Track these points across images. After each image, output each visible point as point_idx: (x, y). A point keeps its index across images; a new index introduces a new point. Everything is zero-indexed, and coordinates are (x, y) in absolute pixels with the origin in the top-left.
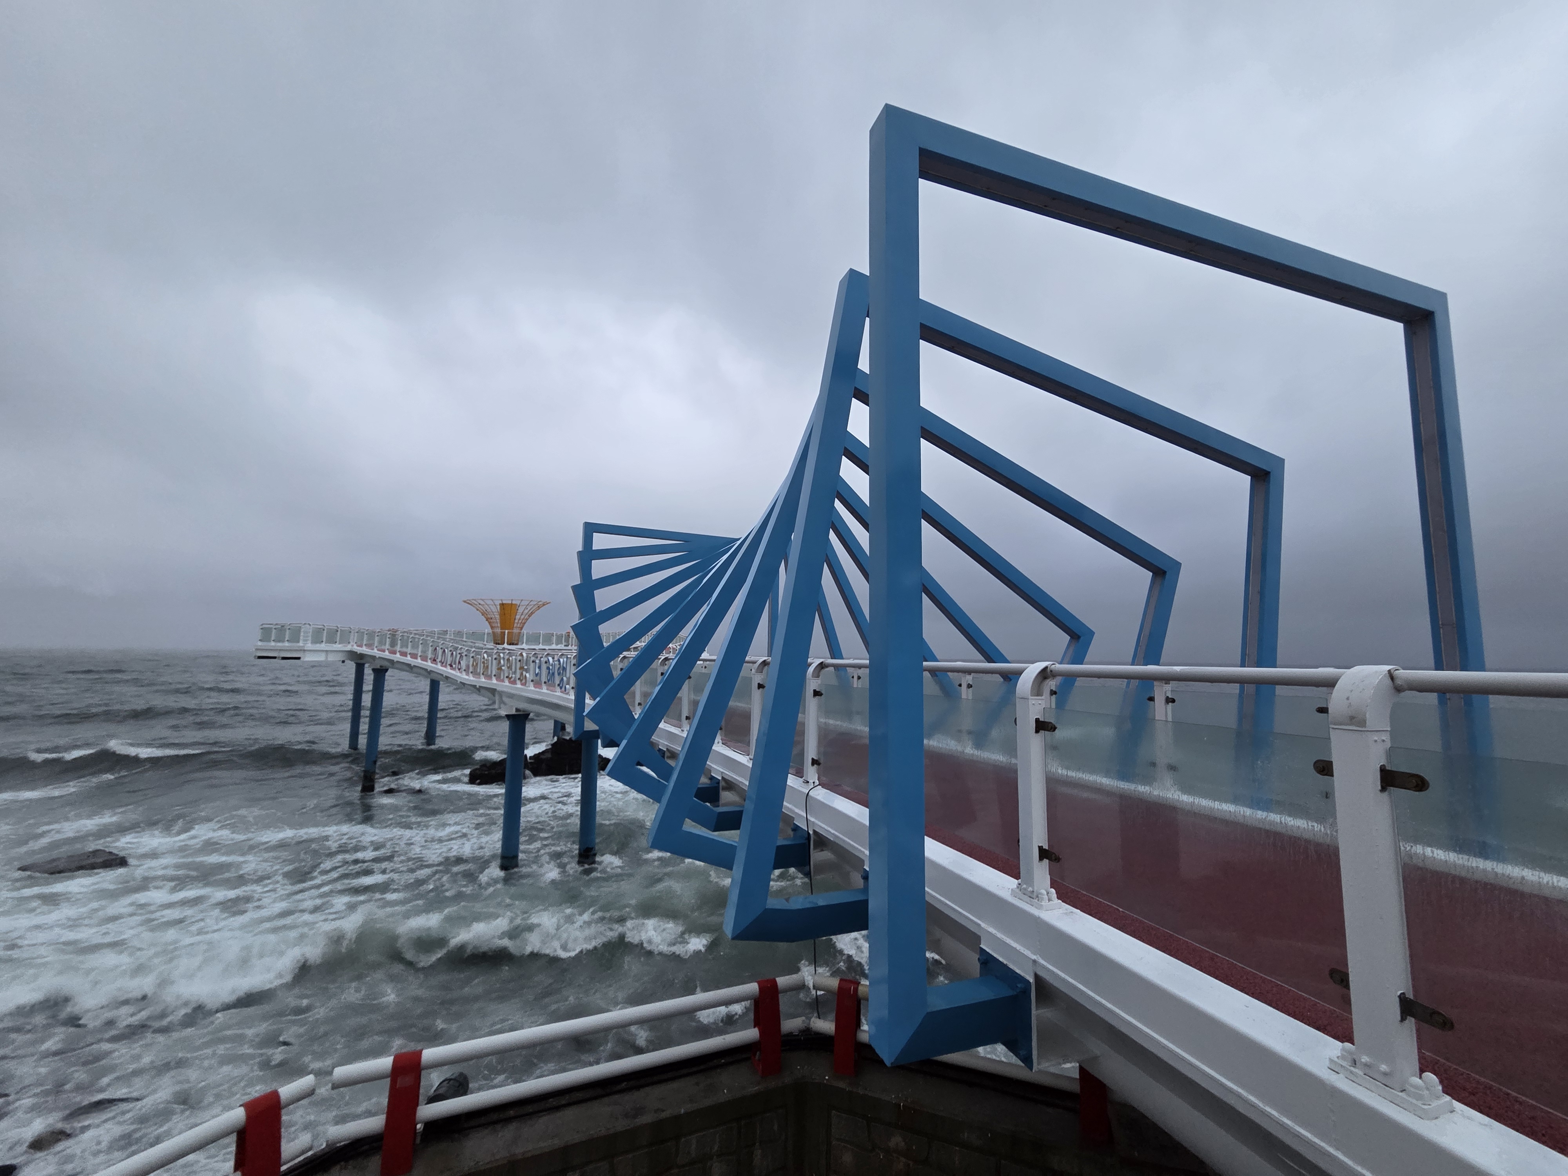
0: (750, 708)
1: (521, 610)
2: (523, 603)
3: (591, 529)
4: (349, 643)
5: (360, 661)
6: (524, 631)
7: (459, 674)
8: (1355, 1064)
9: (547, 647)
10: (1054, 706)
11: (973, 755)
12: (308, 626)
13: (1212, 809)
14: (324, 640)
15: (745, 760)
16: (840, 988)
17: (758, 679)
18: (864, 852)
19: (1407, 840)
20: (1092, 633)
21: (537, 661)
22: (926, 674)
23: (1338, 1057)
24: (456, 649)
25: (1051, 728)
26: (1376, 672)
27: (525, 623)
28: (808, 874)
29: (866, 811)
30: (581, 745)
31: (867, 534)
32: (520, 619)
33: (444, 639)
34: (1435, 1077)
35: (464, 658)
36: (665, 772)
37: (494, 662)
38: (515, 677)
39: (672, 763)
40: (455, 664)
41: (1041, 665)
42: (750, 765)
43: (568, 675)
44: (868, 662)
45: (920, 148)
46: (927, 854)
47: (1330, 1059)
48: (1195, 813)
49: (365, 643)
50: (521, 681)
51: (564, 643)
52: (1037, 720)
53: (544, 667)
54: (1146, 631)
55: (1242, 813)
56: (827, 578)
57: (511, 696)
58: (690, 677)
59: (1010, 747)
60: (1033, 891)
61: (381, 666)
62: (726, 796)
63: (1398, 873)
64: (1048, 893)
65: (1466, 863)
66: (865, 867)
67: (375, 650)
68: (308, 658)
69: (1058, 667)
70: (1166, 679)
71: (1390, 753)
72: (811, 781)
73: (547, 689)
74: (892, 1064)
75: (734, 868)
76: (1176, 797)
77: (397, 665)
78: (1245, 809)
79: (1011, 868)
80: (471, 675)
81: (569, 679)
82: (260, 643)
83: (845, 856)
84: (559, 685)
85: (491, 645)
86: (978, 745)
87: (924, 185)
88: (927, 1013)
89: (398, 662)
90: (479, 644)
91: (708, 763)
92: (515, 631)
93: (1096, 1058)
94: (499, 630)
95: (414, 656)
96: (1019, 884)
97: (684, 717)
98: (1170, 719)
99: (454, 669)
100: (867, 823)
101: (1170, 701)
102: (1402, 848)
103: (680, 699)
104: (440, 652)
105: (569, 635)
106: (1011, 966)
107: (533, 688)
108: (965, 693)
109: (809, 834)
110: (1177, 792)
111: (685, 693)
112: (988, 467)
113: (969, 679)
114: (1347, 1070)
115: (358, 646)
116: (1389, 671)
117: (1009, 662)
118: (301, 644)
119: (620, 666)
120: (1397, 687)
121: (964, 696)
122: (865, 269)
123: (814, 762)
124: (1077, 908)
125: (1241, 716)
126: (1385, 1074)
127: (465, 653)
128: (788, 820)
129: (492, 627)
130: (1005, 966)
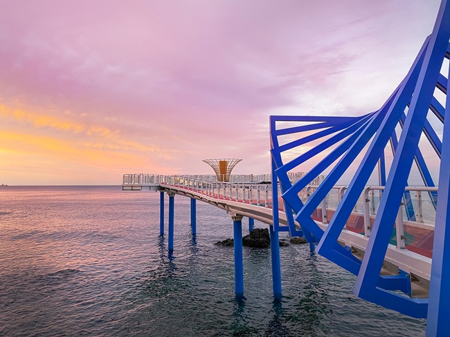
1: (229, 163)
3: (274, 119)
5: (162, 190)
27: (232, 170)
32: (229, 168)
57: (234, 207)
67: (169, 186)
77: (178, 192)
94: (220, 175)
95: (186, 188)
115: (162, 184)
118: (140, 183)
129: (216, 173)
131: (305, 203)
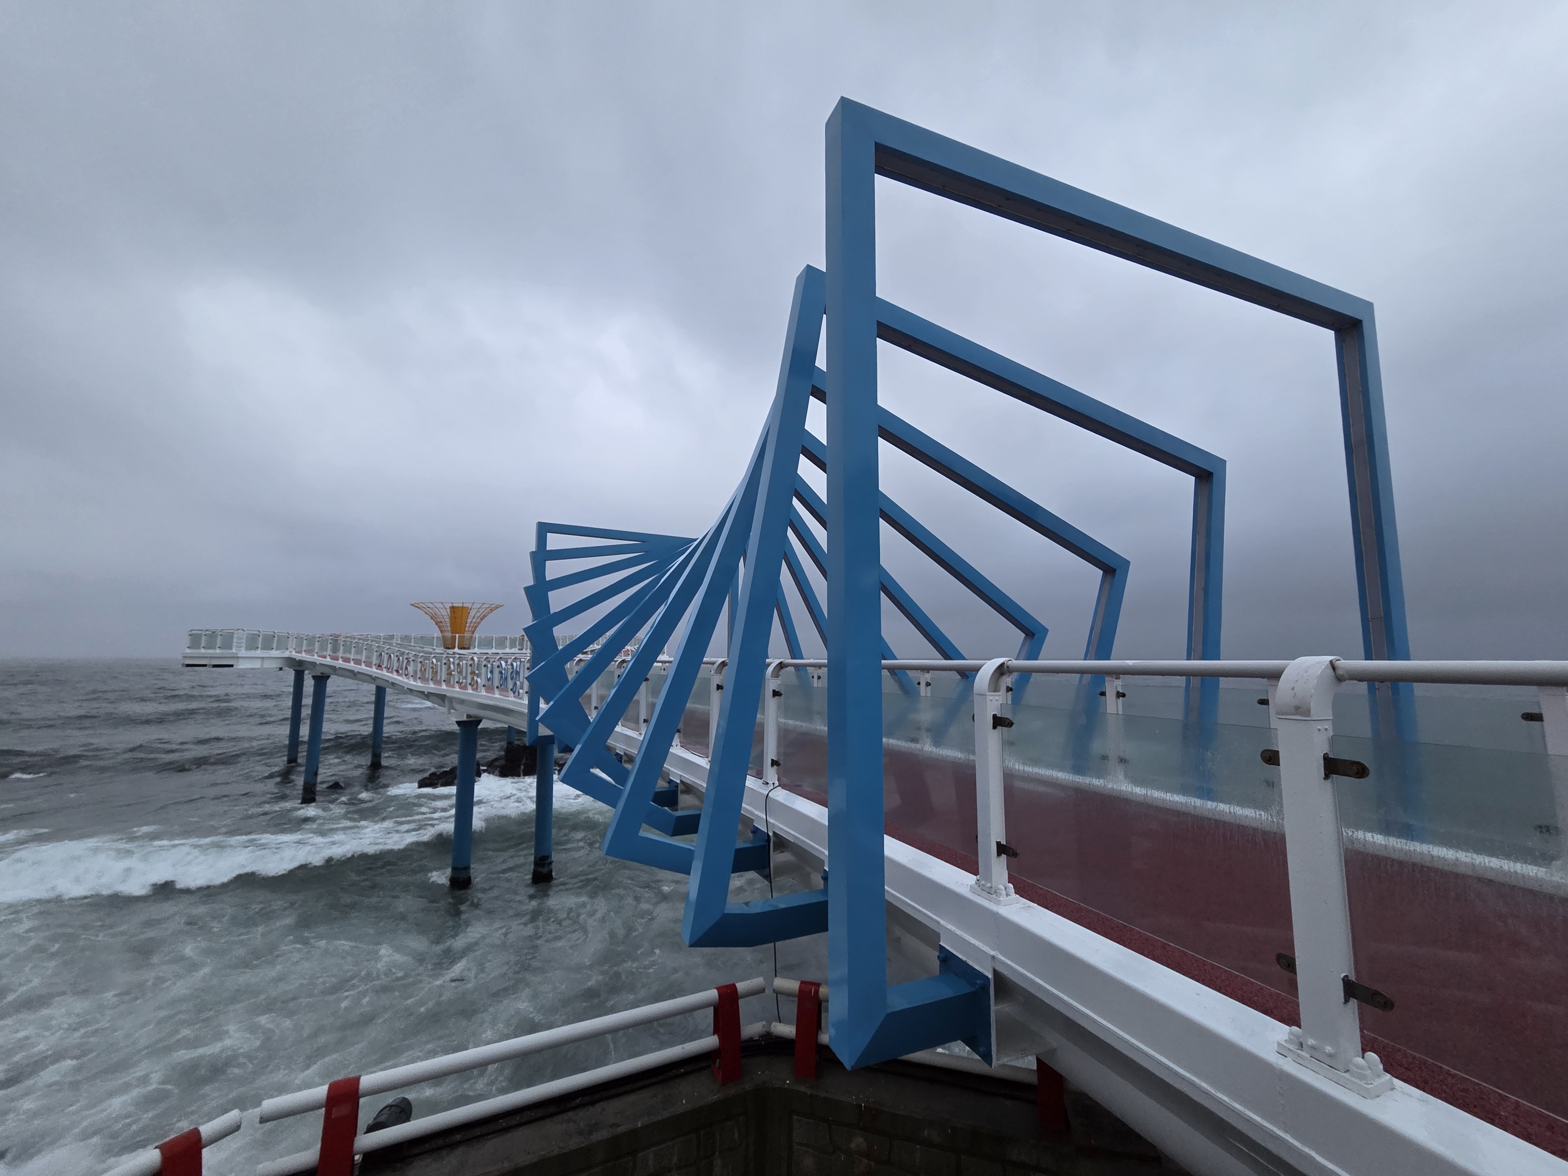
0: (709, 710)
1: (472, 613)
2: (475, 606)
3: (544, 529)
4: (287, 649)
5: (299, 668)
6: (477, 635)
7: (406, 680)
8: (1302, 1047)
9: (500, 651)
10: (1010, 702)
11: (931, 752)
12: (242, 631)
13: (1164, 801)
14: (260, 646)
15: (704, 762)
16: (800, 990)
17: (716, 680)
18: (824, 853)
19: (1348, 826)
20: (1046, 631)
21: (489, 665)
22: (885, 673)
23: (1286, 1041)
24: (403, 654)
25: (1009, 723)
26: (1318, 663)
27: (476, 627)
28: (768, 877)
29: (825, 810)
30: (536, 751)
31: (825, 533)
32: (471, 622)
33: (390, 644)
34: (1375, 1055)
35: (412, 663)
36: (621, 776)
37: (444, 666)
38: (466, 683)
39: (628, 766)
40: (402, 669)
41: (998, 661)
42: (708, 767)
43: (521, 680)
44: (826, 661)
45: (876, 143)
46: (887, 852)
47: (1278, 1042)
48: (1148, 805)
49: (304, 649)
50: (472, 686)
51: (518, 647)
52: (995, 716)
53: (496, 671)
54: (1097, 629)
55: (1193, 804)
56: (785, 576)
57: (462, 702)
58: (647, 680)
59: (968, 743)
60: (991, 887)
61: (321, 673)
62: (685, 800)
63: (1341, 858)
64: (1006, 888)
65: (1404, 847)
66: (825, 868)
67: (316, 657)
68: (242, 665)
69: (1015, 663)
70: (1116, 673)
71: (1332, 741)
72: (771, 782)
73: (500, 695)
74: (852, 1067)
75: (692, 872)
76: (1130, 789)
77: (338, 672)
78: (1196, 800)
79: (969, 864)
80: (419, 681)
81: (522, 683)
82: (188, 651)
83: (804, 857)
84: (511, 690)
85: (440, 650)
86: (937, 743)
87: (879, 179)
88: (888, 1014)
89: (340, 668)
90: (428, 649)
91: (665, 765)
92: (467, 635)
93: (1053, 1051)
94: (449, 634)
95: (358, 662)
96: (978, 880)
97: (641, 721)
98: (1120, 712)
99: (400, 675)
100: (827, 824)
101: (1120, 695)
102: (1344, 834)
103: (638, 702)
104: (386, 657)
105: (523, 639)
106: (971, 963)
107: (485, 694)
108: (923, 690)
109: (769, 835)
110: (1130, 785)
111: (643, 695)
112: (944, 466)
113: (928, 677)
114: (1294, 1053)
115: (296, 652)
116: (1331, 661)
117: (966, 660)
118: (234, 651)
119: (576, 669)
120: (1339, 677)
121: (923, 693)
122: (821, 265)
123: (774, 763)
124: (1034, 903)
125: (1188, 709)
126: (1330, 1056)
127: (413, 658)
128: (748, 822)
129: (442, 632)
130: (965, 963)
131: (571, 677)
